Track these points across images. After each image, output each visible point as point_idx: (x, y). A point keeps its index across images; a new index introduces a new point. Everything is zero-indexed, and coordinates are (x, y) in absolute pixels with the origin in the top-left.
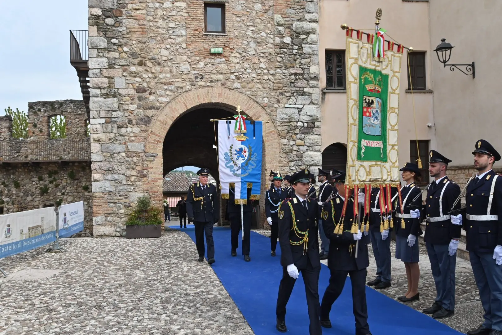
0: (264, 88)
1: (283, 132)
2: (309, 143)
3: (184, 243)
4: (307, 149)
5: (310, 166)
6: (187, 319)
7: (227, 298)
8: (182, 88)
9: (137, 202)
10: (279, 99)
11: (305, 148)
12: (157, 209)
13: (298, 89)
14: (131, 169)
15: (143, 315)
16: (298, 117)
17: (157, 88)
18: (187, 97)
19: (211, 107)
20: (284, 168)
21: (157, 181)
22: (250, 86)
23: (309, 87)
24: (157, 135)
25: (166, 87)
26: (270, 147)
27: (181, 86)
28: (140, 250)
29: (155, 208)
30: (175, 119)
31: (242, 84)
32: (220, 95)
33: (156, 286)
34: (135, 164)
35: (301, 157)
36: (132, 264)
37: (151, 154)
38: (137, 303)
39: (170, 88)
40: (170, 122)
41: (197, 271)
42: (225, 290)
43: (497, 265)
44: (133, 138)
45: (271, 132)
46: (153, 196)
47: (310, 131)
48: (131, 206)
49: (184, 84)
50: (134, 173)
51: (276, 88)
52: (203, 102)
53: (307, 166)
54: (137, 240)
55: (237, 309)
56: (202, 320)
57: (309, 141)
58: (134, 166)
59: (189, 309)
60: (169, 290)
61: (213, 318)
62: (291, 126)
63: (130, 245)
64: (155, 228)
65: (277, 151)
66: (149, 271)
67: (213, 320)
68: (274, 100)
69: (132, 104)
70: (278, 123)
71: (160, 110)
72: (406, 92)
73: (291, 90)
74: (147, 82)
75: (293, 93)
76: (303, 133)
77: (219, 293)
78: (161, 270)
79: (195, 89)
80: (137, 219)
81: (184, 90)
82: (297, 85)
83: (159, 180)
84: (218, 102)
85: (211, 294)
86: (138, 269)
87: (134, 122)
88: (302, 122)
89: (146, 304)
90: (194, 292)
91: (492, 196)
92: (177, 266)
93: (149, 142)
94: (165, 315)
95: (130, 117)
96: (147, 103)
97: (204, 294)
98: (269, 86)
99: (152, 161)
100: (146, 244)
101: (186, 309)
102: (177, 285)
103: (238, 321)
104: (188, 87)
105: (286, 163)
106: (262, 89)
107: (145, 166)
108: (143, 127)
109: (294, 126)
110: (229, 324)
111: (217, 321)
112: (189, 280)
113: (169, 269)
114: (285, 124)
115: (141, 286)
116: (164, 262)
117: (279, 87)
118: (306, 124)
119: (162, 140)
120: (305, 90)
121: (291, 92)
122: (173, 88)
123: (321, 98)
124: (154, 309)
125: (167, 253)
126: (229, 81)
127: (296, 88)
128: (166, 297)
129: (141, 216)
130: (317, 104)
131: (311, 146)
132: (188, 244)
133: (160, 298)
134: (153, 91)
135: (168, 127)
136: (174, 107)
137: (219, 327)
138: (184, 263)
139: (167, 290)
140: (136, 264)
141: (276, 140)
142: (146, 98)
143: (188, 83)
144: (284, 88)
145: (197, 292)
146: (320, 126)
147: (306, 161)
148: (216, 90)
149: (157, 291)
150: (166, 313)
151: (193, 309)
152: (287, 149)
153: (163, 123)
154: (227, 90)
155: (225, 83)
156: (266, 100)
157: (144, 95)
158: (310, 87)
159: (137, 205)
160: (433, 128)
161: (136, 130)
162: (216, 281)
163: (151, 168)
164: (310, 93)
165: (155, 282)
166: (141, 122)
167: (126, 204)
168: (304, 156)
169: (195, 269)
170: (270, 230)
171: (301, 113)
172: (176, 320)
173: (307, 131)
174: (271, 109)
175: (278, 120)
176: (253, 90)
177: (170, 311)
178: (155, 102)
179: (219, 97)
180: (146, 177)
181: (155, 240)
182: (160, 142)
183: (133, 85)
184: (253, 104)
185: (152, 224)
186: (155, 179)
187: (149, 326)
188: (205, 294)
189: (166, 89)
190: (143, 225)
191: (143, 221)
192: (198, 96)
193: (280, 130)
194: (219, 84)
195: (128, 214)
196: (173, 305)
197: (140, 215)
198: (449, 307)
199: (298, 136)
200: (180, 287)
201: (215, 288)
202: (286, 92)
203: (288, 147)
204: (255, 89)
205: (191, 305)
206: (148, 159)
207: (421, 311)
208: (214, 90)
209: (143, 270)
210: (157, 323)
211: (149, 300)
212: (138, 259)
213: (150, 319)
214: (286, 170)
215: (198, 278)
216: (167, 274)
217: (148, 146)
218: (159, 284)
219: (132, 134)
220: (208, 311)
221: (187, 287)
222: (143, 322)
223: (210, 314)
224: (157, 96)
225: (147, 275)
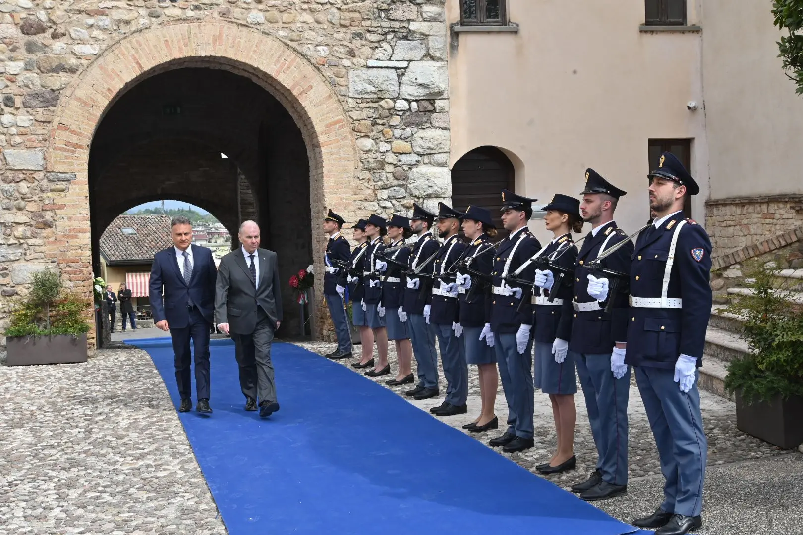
0: (319, 23)
1: (362, 122)
2: (421, 146)
3: (134, 373)
4: (417, 162)
5: (424, 199)
6: (102, 516)
7: (194, 476)
8: (128, 23)
9: (32, 284)
10: (353, 46)
11: (413, 158)
12: (77, 300)
13: (396, 25)
14: (15, 210)
15: (13, 511)
16: (397, 88)
17: (70, 23)
18: (140, 45)
19: (199, 65)
20: (366, 204)
21: (76, 237)
22: (285, 17)
23: (421, 19)
24: (73, 132)
25: (91, 21)
26: (333, 157)
27: (126, 18)
28: (34, 389)
29: (71, 298)
30: (115, 93)
31: (267, 14)
32: (217, 39)
33: (53, 458)
34: (23, 199)
35: (404, 180)
36: (11, 416)
37: (62, 176)
38: (5, 491)
39: (101, 24)
40: (103, 102)
41: (148, 427)
42: (195, 462)
43: (683, 392)
44: (18, 139)
45: (336, 123)
46: (68, 269)
47: (425, 119)
48: (17, 293)
49: (133, 15)
50: (22, 218)
51: (347, 23)
52: (177, 55)
53: (419, 198)
54: (32, 368)
55: (208, 495)
56: (131, 516)
57: (421, 142)
58: (23, 203)
59: (111, 498)
60: (78, 466)
61: (156, 513)
62: (380, 109)
63: (14, 380)
64: (74, 340)
65: (351, 166)
66: (42, 429)
67: (154, 515)
68: (340, 49)
69: (11, 59)
70: (352, 103)
71: (78, 73)
72: (641, 31)
73: (381, 27)
74: (45, 9)
75: (385, 34)
76: (408, 125)
77: (182, 469)
78: (71, 427)
79: (160, 24)
80: (33, 322)
81: (133, 27)
82: (393, 15)
83: (80, 235)
84: (213, 54)
85: (164, 469)
86: (22, 426)
87: (18, 101)
88: (406, 100)
89: (26, 492)
90: (130, 467)
91: (672, 260)
92: (107, 419)
93: (56, 148)
94: (61, 509)
95: (8, 90)
96: (48, 58)
97: (150, 469)
98: (330, 17)
99: (63, 191)
100: (49, 377)
101: (106, 497)
102: (98, 455)
103: (205, 516)
104: (142, 21)
105: (370, 191)
106: (315, 25)
107: (47, 202)
108: (41, 115)
109: (389, 110)
110: (184, 522)
111: (162, 517)
112: (125, 444)
113: (89, 425)
114: (368, 105)
115: (21, 459)
116: (81, 411)
117: (353, 20)
118: (414, 105)
119: (87, 141)
120: (413, 26)
121: (380, 31)
122: (107, 23)
123: (448, 45)
124: (40, 499)
125: (92, 392)
126: (237, 6)
127: (392, 23)
128: (70, 478)
129: (41, 315)
130: (439, 59)
131: (426, 154)
132: (144, 375)
133: (55, 480)
134: (61, 30)
135: (98, 113)
136: (110, 68)
137: (163, 526)
138: (123, 413)
139: (74, 463)
140: (19, 416)
141: (348, 142)
142: (46, 46)
143: (143, 12)
144: (364, 23)
145: (137, 466)
146: (446, 109)
147: (415, 187)
148: (209, 26)
149: (53, 467)
150: (63, 506)
151: (119, 497)
152: (372, 161)
153: (86, 104)
154: (234, 27)
155: (229, 11)
156: (323, 51)
157: (39, 38)
158: (424, 20)
159: (31, 289)
160: (700, 112)
161: (24, 119)
162: (183, 444)
163: (62, 207)
164: (423, 34)
165: (53, 451)
166: (34, 102)
167: (5, 288)
168: (411, 176)
169: (144, 423)
170: (335, 341)
171: (404, 78)
172: (79, 518)
173: (417, 120)
174: (336, 69)
175: (351, 95)
176: (294, 27)
177: (70, 502)
178: (67, 56)
179: (214, 43)
180: (51, 227)
181: (72, 367)
182: (81, 147)
183: (12, 17)
184: (294, 61)
185: (65, 333)
186: (70, 231)
187: (21, 530)
188: (153, 469)
189: (92, 26)
190: (45, 335)
191: (45, 327)
192: (166, 41)
193: (355, 118)
194: (216, 15)
195: (10, 312)
196: (80, 491)
197: (39, 312)
198: (614, 478)
199: (398, 132)
200: (104, 458)
201: (175, 457)
202: (369, 31)
203: (374, 156)
204: (299, 25)
205: (117, 491)
206: (53, 187)
207: (569, 489)
208: (202, 28)
209: (31, 430)
210: (39, 524)
211: (31, 485)
212: (26, 406)
213: (25, 517)
214: (370, 208)
215: (146, 441)
216: (82, 435)
217: (53, 155)
218: (60, 453)
219: (14, 130)
220: (149, 499)
221: (118, 458)
222: (12, 523)
223: (152, 504)
224: (71, 41)
225: (38, 438)
